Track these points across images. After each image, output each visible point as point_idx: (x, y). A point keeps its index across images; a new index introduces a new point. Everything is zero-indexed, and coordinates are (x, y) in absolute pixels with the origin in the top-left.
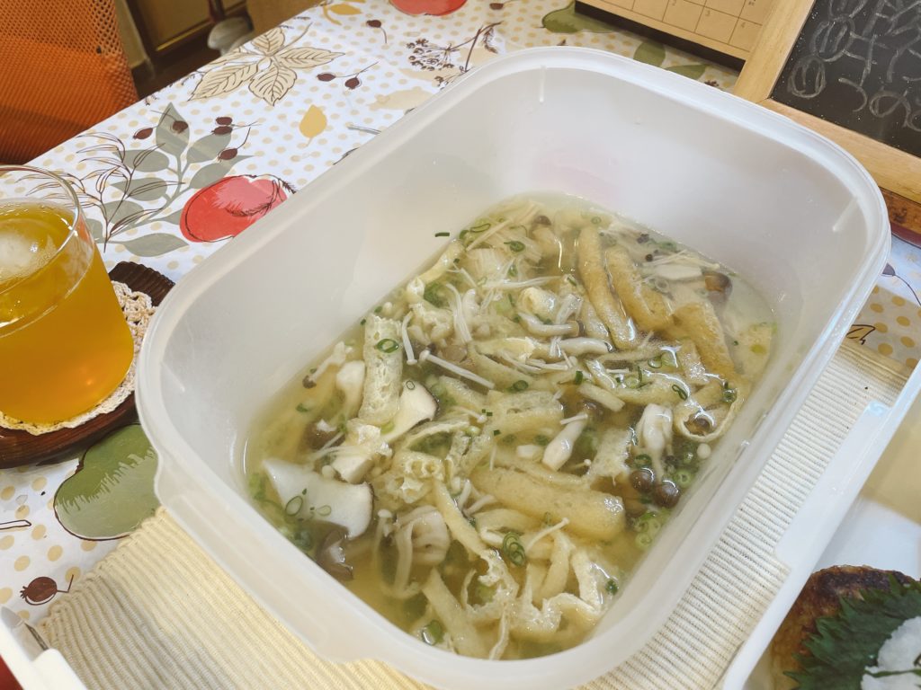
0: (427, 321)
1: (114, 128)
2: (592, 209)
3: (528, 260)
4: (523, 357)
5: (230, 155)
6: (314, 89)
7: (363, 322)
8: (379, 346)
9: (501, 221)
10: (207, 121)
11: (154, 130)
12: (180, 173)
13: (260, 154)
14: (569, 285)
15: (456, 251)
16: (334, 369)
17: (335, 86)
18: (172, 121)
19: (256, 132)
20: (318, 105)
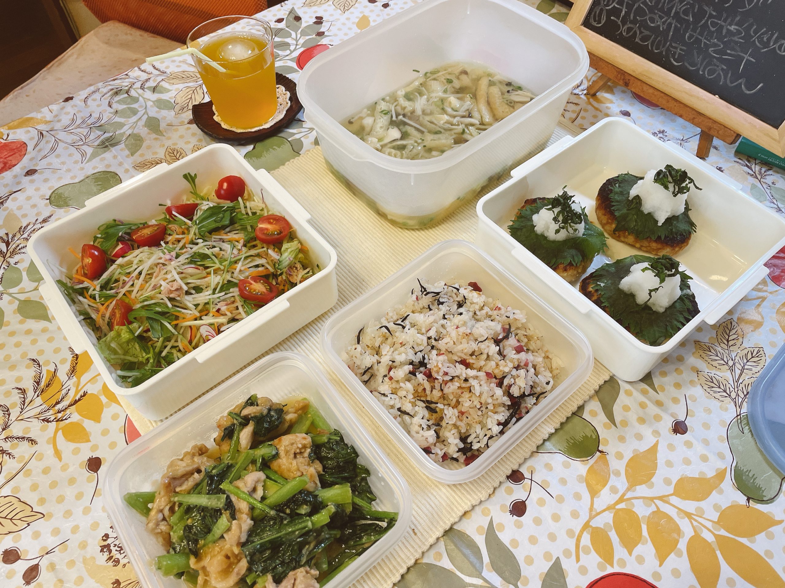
0: (403, 106)
1: (265, 16)
2: (489, 70)
3: (454, 87)
4: (442, 122)
5: (321, 34)
6: (366, 7)
7: (376, 103)
8: (382, 112)
9: (445, 70)
10: (311, 17)
11: (285, 20)
12: (297, 41)
13: (336, 35)
14: (469, 98)
15: (422, 80)
16: (362, 118)
17: (376, 6)
18: (294, 16)
19: (334, 25)
20: (366, 15)
